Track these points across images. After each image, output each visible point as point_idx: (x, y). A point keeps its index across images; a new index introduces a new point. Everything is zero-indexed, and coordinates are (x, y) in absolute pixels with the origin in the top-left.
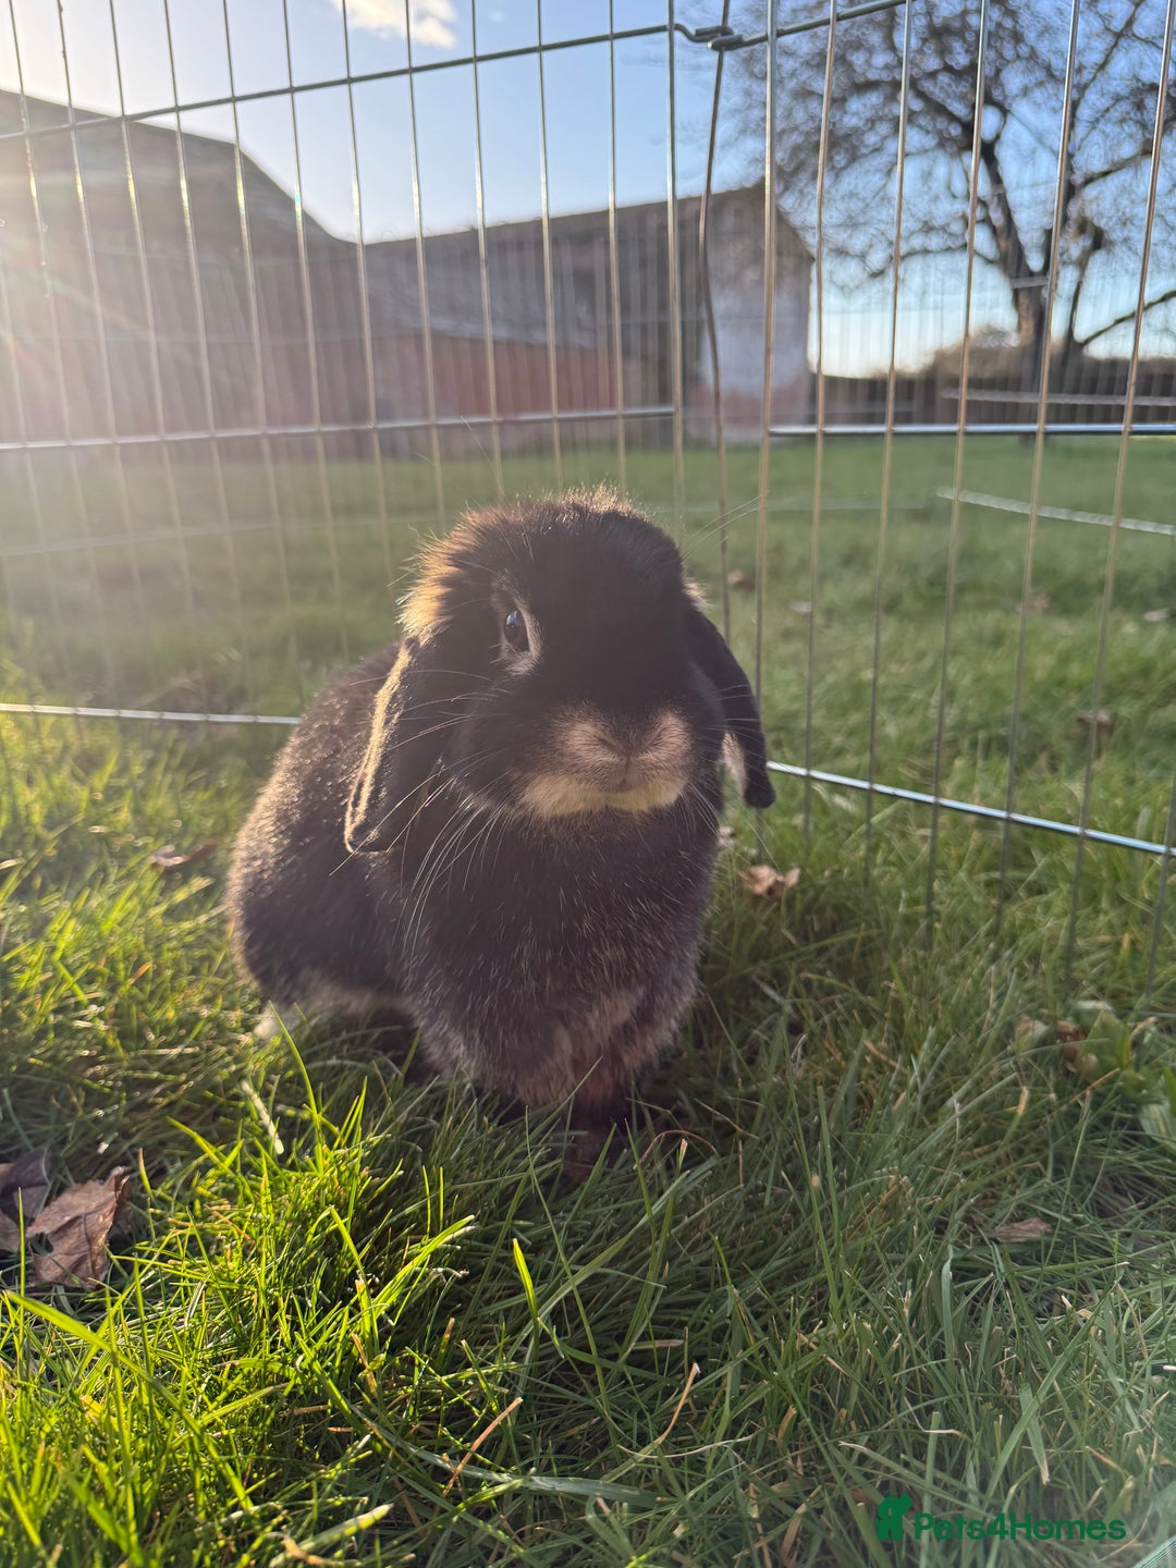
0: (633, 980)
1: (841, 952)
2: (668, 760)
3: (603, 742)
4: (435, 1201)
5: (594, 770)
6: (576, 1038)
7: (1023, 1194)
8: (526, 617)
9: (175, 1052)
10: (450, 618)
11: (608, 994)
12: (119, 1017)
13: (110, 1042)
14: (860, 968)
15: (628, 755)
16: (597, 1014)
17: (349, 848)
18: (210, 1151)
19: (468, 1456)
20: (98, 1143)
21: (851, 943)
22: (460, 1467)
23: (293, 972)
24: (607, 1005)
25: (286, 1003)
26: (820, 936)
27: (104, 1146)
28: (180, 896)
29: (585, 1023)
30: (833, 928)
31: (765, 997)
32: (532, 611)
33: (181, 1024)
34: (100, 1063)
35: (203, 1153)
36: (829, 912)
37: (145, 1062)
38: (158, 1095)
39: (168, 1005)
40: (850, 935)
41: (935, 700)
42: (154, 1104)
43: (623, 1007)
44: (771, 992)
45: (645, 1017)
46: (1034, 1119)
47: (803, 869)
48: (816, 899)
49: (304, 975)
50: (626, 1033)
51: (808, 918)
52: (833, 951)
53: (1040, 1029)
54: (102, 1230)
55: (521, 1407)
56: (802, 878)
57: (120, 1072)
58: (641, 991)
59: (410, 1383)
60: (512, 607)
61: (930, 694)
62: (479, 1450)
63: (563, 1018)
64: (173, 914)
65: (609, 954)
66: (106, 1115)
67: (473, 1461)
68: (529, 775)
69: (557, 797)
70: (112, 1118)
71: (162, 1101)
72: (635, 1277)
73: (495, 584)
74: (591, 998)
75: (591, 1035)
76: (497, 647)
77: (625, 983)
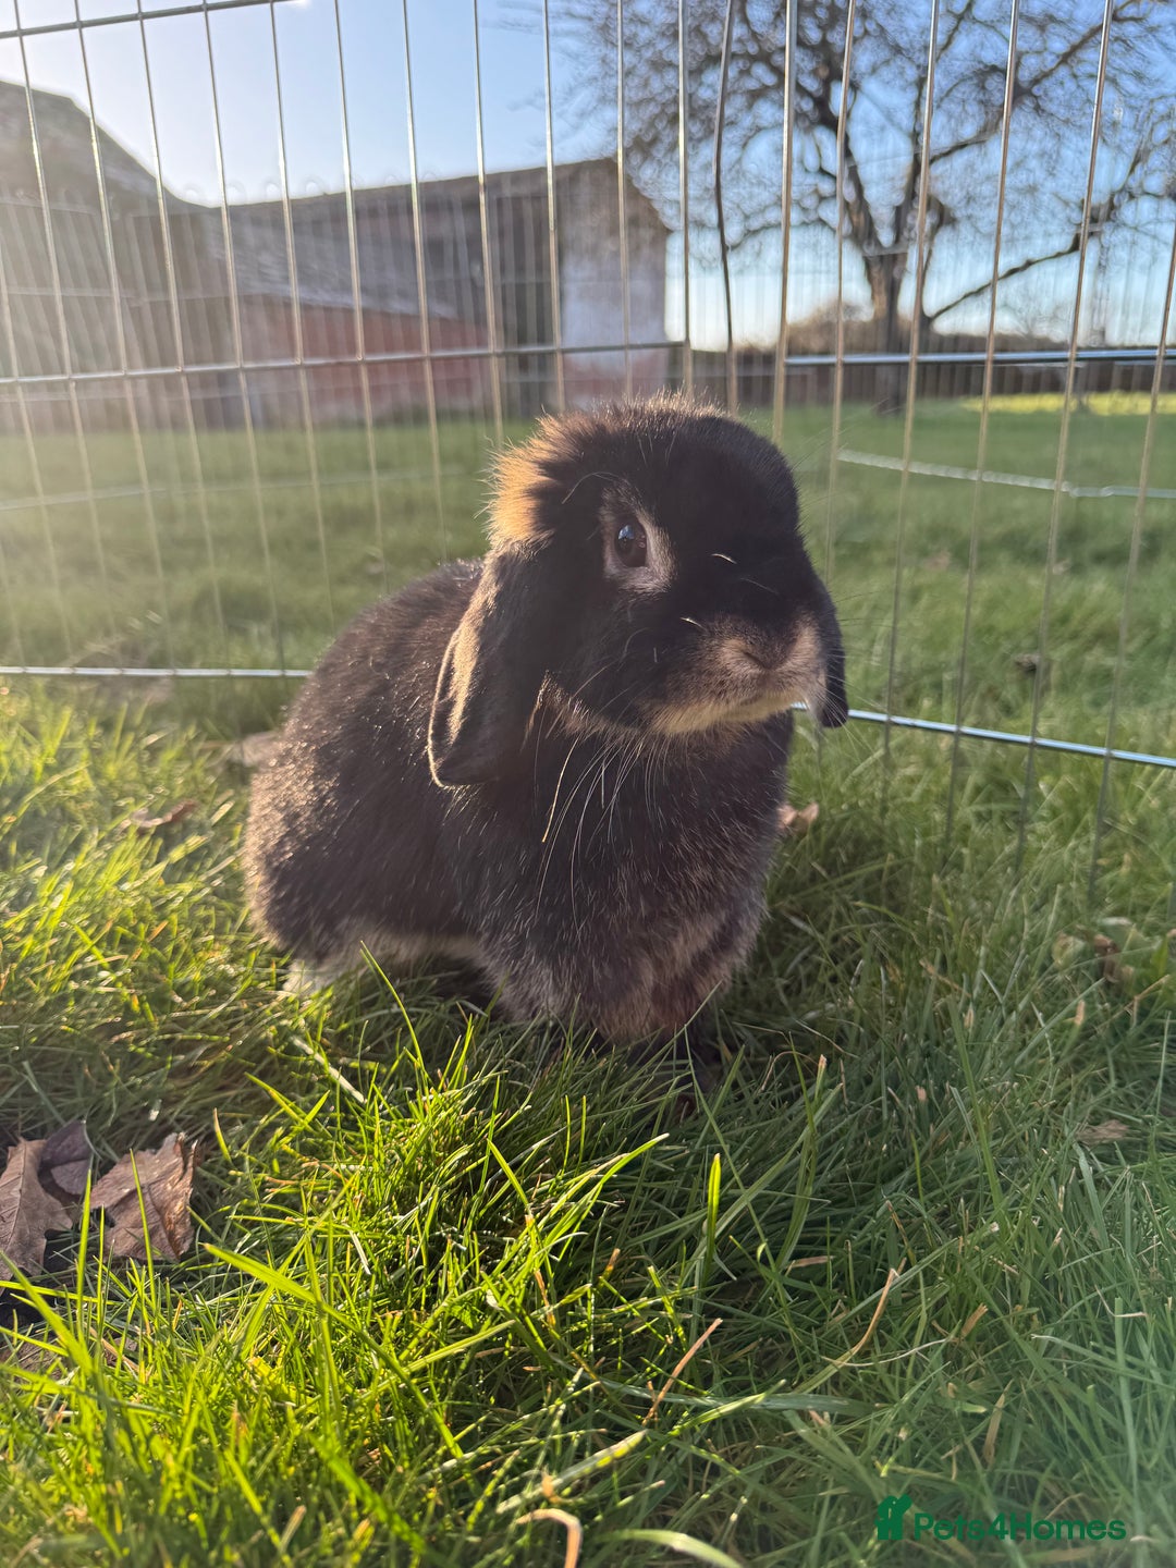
0: (717, 904)
1: (867, 882)
2: (806, 665)
3: (748, 655)
4: (576, 1129)
6: (659, 965)
7: (1093, 1101)
8: (651, 531)
9: (214, 1013)
10: (552, 532)
11: (691, 917)
12: (141, 979)
13: (135, 1005)
14: (889, 893)
15: (769, 665)
16: (681, 940)
17: (435, 778)
18: (286, 1105)
19: (670, 1382)
20: (147, 1110)
21: (880, 872)
22: (661, 1395)
23: (330, 922)
24: (691, 931)
26: (849, 867)
27: (154, 1115)
28: (177, 854)
29: (669, 948)
30: (855, 860)
31: (796, 930)
32: (659, 523)
33: (207, 983)
34: (127, 1029)
35: (279, 1107)
36: (850, 846)
37: (176, 1026)
38: (203, 1057)
39: (193, 965)
40: (876, 865)
42: (196, 1068)
43: (702, 933)
44: (800, 924)
45: (723, 943)
46: (1093, 1026)
47: (818, 802)
48: (837, 833)
50: (702, 963)
51: (833, 850)
52: (860, 881)
53: (1076, 945)
54: (176, 1197)
55: (720, 1326)
56: (821, 811)
57: (154, 1038)
58: (723, 916)
59: (583, 1318)
60: (626, 518)
62: (681, 1376)
63: (647, 946)
64: (173, 875)
65: (700, 874)
66: (143, 1083)
67: (675, 1389)
70: (149, 1086)
71: (207, 1064)
72: (783, 1194)
73: (607, 497)
74: (676, 922)
75: (673, 961)
76: (602, 562)
77: (707, 906)
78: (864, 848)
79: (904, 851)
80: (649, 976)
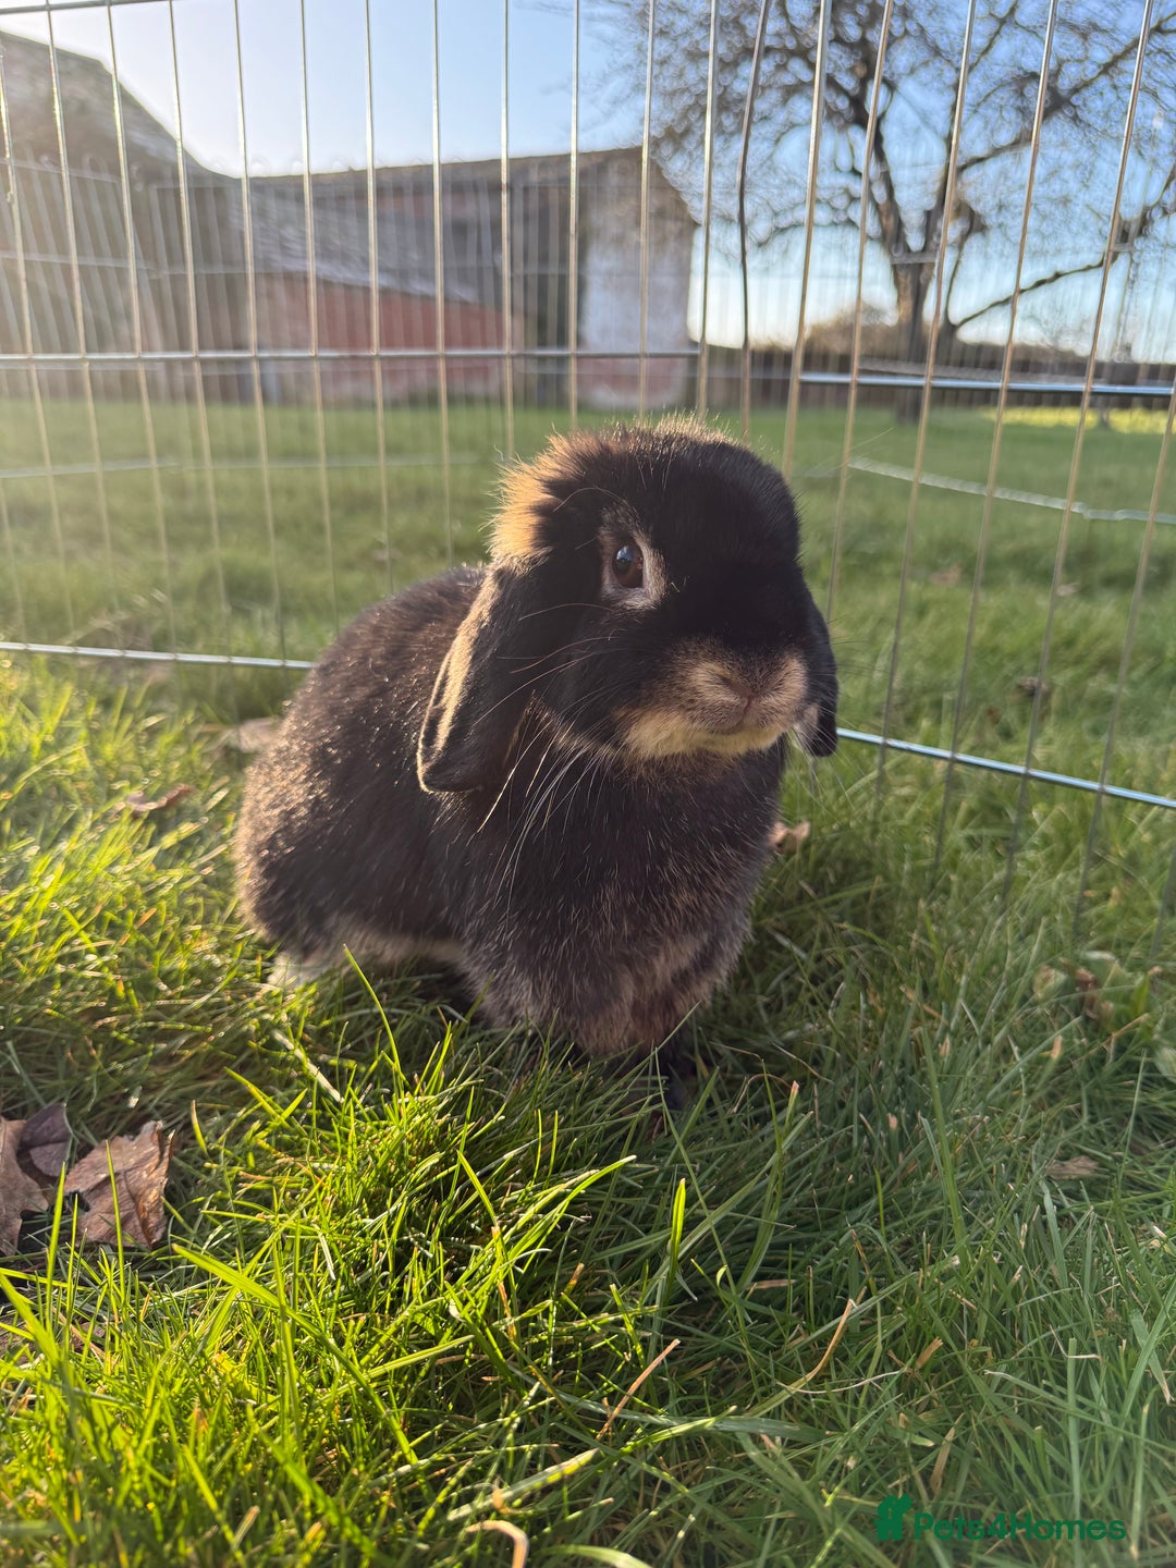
0: (700, 926)
1: (854, 904)
3: (725, 681)
4: (547, 1141)
5: (713, 709)
6: (639, 981)
7: (1064, 1136)
8: (646, 552)
9: (197, 1003)
10: (550, 549)
11: (673, 938)
12: (128, 966)
13: (120, 991)
14: (875, 916)
15: (750, 699)
16: (662, 959)
17: (423, 786)
18: (263, 1100)
19: (625, 1399)
20: (127, 1096)
21: (867, 896)
22: (616, 1411)
23: (317, 918)
24: (672, 950)
26: (834, 889)
27: (133, 1102)
28: (169, 840)
29: (650, 967)
30: (844, 880)
31: (780, 947)
32: (656, 545)
33: (193, 973)
34: (111, 1014)
35: (257, 1102)
36: (839, 866)
37: (159, 1013)
38: (184, 1047)
39: (179, 954)
40: (862, 889)
42: (178, 1057)
43: (684, 952)
44: (785, 942)
45: (705, 962)
48: (827, 853)
50: (683, 980)
51: (821, 870)
52: (846, 903)
53: (1058, 977)
54: (151, 1186)
55: (675, 1350)
56: (812, 830)
57: (137, 1024)
58: (705, 937)
59: (544, 1330)
60: (626, 539)
62: (636, 1394)
63: (629, 962)
64: (161, 863)
65: (685, 897)
66: (125, 1069)
67: (630, 1406)
68: (637, 712)
69: (664, 735)
70: (130, 1072)
71: (188, 1053)
73: (607, 517)
74: (659, 941)
75: (654, 977)
76: (599, 582)
77: (691, 927)
78: (852, 869)
79: (893, 876)
80: (629, 991)
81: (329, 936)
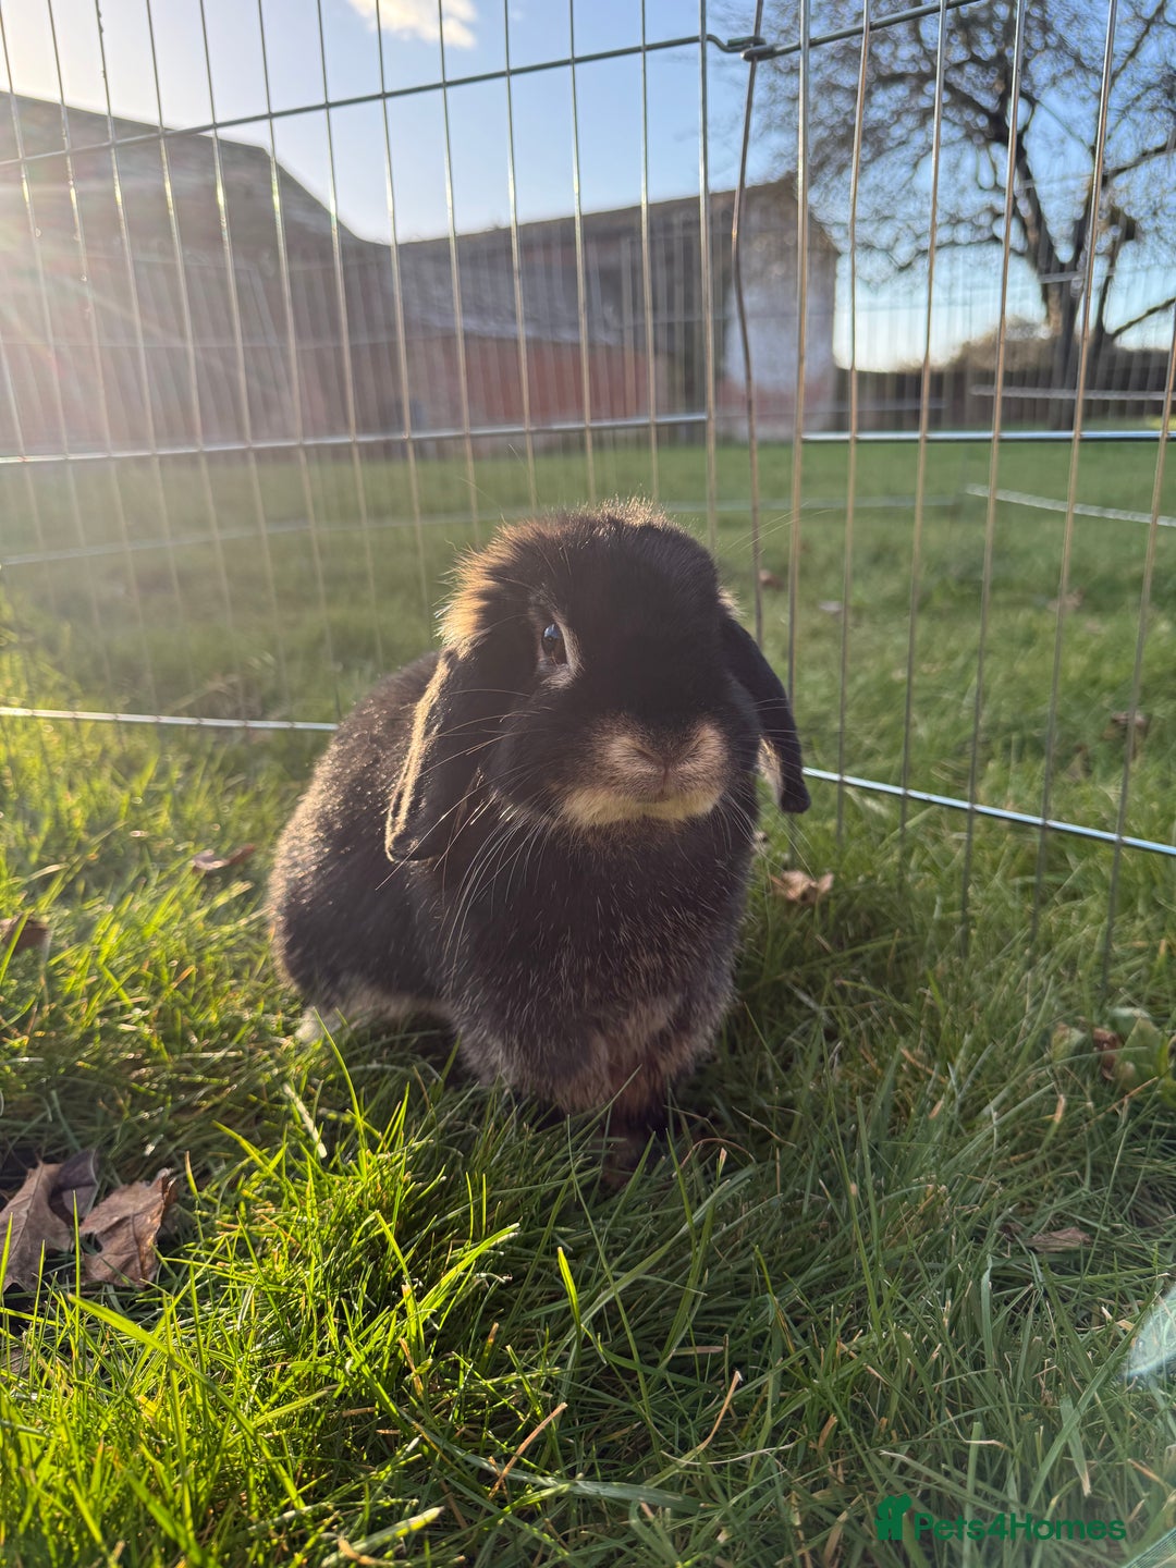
0: (670, 988)
1: (875, 958)
2: (706, 772)
3: (642, 754)
4: (478, 1207)
5: (633, 782)
6: (613, 1044)
7: (1060, 1204)
8: (564, 630)
9: (218, 1055)
10: (487, 631)
11: (644, 1000)
12: (164, 1020)
13: (155, 1045)
14: (895, 975)
15: (666, 767)
16: (634, 1021)
17: (389, 856)
18: (254, 1154)
19: (514, 1460)
20: (144, 1145)
21: (885, 950)
22: (505, 1470)
23: (333, 975)
24: (644, 1012)
25: (327, 1007)
26: (854, 943)
27: (150, 1149)
28: (221, 900)
29: (622, 1030)
30: (867, 934)
31: (800, 1003)
32: (569, 625)
33: (223, 1027)
34: (145, 1066)
35: (248, 1155)
36: (864, 918)
37: (189, 1065)
38: (206, 1097)
39: (210, 1009)
40: (884, 941)
41: (968, 701)
42: (198, 1107)
43: (661, 1015)
44: (805, 998)
45: (682, 1024)
46: (1071, 1128)
47: (835, 873)
48: (849, 905)
49: (343, 980)
50: (663, 1040)
51: (842, 924)
52: (868, 956)
53: (1077, 1036)
54: (150, 1231)
55: (564, 1411)
56: (836, 883)
57: (164, 1075)
58: (678, 999)
59: (455, 1387)
60: (550, 621)
61: (963, 695)
62: (523, 1454)
63: (600, 1025)
64: (214, 918)
65: (647, 961)
66: (151, 1118)
67: (518, 1464)
68: (569, 788)
69: (596, 809)
70: (157, 1121)
71: (206, 1104)
72: (674, 1284)
73: (532, 598)
74: (627, 1005)
75: (628, 1041)
76: (535, 659)
77: (662, 990)
78: (875, 924)
79: (917, 929)
81: (343, 993)
